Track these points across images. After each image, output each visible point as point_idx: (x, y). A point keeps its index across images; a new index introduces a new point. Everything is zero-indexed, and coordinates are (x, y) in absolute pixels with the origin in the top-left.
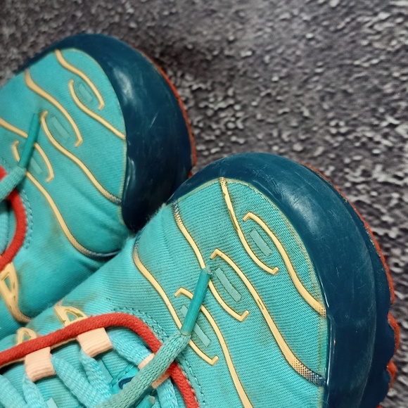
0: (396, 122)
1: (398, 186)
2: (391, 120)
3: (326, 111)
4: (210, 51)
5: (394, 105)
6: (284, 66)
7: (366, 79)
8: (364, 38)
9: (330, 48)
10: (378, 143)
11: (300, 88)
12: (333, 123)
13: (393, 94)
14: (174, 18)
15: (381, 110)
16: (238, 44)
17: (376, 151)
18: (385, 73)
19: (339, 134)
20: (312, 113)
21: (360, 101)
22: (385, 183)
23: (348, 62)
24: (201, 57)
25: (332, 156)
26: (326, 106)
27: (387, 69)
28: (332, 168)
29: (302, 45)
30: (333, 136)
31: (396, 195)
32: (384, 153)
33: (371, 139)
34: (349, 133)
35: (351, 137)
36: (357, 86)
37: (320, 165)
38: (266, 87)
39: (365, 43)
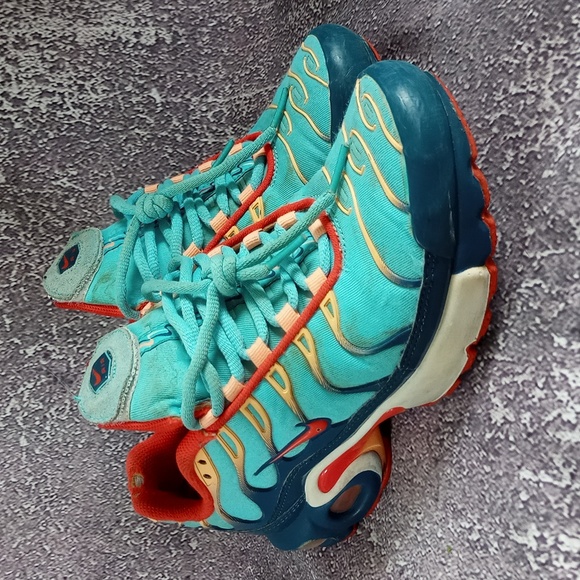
0: (521, 43)
1: (524, 94)
2: (519, 43)
3: (482, 50)
4: (417, 30)
5: (520, 30)
6: (459, 25)
7: (504, 17)
10: (512, 64)
11: (468, 38)
12: (486, 59)
13: (519, 22)
14: (398, 14)
16: (433, 18)
17: (510, 71)
18: (515, 8)
19: (490, 65)
20: (475, 55)
21: (501, 35)
22: (517, 94)
23: (494, 7)
24: (413, 37)
25: (486, 85)
26: (482, 47)
27: (516, 4)
28: (486, 95)
29: (469, 6)
30: (486, 68)
31: (522, 102)
32: (515, 70)
33: (507, 62)
34: (495, 63)
35: (496, 66)
36: (499, 24)
37: (479, 95)
38: (449, 46)
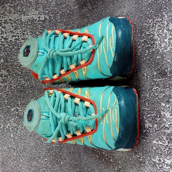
0: (149, 20)
1: (150, 34)
5: (148, 16)
6: (131, 14)
7: (144, 12)
8: (143, 4)
9: (138, 8)
10: (147, 26)
11: (134, 18)
12: (139, 24)
13: (148, 14)
14: (114, 11)
15: (147, 18)
16: (124, 12)
17: (146, 28)
19: (141, 26)
20: (136, 23)
21: (143, 18)
22: (148, 34)
23: (141, 10)
25: (140, 32)
26: (138, 21)
27: (147, 9)
28: (140, 35)
29: (134, 9)
31: (150, 37)
32: (148, 28)
33: (145, 25)
37: (138, 35)
39: (144, 4)
